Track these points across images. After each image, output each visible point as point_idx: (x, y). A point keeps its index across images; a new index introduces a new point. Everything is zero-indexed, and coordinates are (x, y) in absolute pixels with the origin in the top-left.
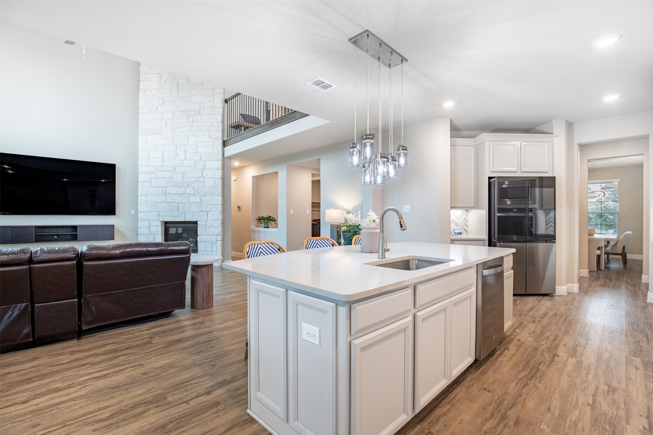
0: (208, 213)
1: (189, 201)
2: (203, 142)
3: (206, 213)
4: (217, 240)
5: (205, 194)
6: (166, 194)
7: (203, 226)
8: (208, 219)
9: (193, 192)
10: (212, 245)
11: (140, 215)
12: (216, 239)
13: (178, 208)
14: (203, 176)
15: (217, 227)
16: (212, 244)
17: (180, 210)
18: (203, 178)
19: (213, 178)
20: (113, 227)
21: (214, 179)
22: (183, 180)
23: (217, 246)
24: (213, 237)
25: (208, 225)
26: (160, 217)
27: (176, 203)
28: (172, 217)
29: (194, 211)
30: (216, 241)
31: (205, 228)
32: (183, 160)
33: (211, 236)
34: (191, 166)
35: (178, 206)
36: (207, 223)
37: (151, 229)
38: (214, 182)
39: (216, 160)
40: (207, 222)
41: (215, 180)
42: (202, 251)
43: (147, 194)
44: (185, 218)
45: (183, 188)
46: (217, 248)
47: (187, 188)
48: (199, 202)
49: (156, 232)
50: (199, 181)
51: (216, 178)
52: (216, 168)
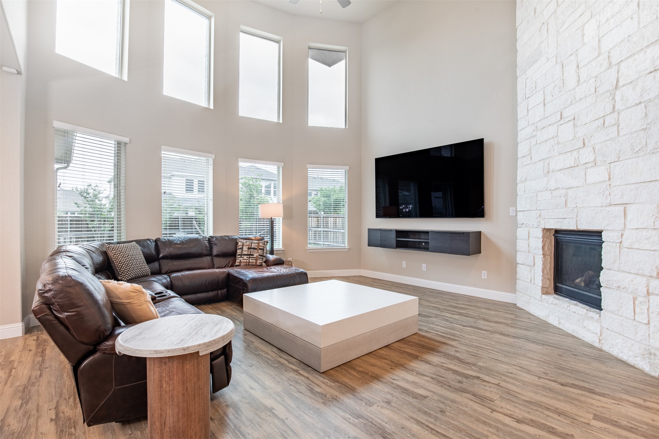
0: (628, 210)
1: (585, 181)
2: (612, 16)
3: (622, 208)
4: (650, 291)
5: (619, 158)
6: (548, 172)
7: (614, 244)
8: (628, 226)
9: (592, 159)
10: (637, 302)
11: (520, 216)
12: (648, 286)
13: (566, 201)
14: (614, 107)
15: (652, 253)
16: (634, 299)
17: (569, 205)
18: (616, 114)
19: (640, 103)
20: (479, 234)
21: (643, 105)
22: (574, 133)
23: (651, 311)
24: (639, 278)
25: (625, 244)
26: (541, 221)
27: (563, 188)
28: (557, 220)
29: (595, 205)
30: (648, 293)
31: (618, 249)
32: (574, 89)
33: (632, 276)
34: (588, 95)
35: (566, 195)
36: (624, 237)
37: (530, 243)
38: (644, 115)
39: (648, 47)
40: (622, 235)
41: (646, 107)
42: (610, 312)
43: (526, 179)
44: (578, 222)
45: (575, 153)
46: (651, 315)
47: (582, 151)
48: (605, 181)
49: (536, 249)
50: (605, 126)
51: (650, 101)
52: (648, 71)
